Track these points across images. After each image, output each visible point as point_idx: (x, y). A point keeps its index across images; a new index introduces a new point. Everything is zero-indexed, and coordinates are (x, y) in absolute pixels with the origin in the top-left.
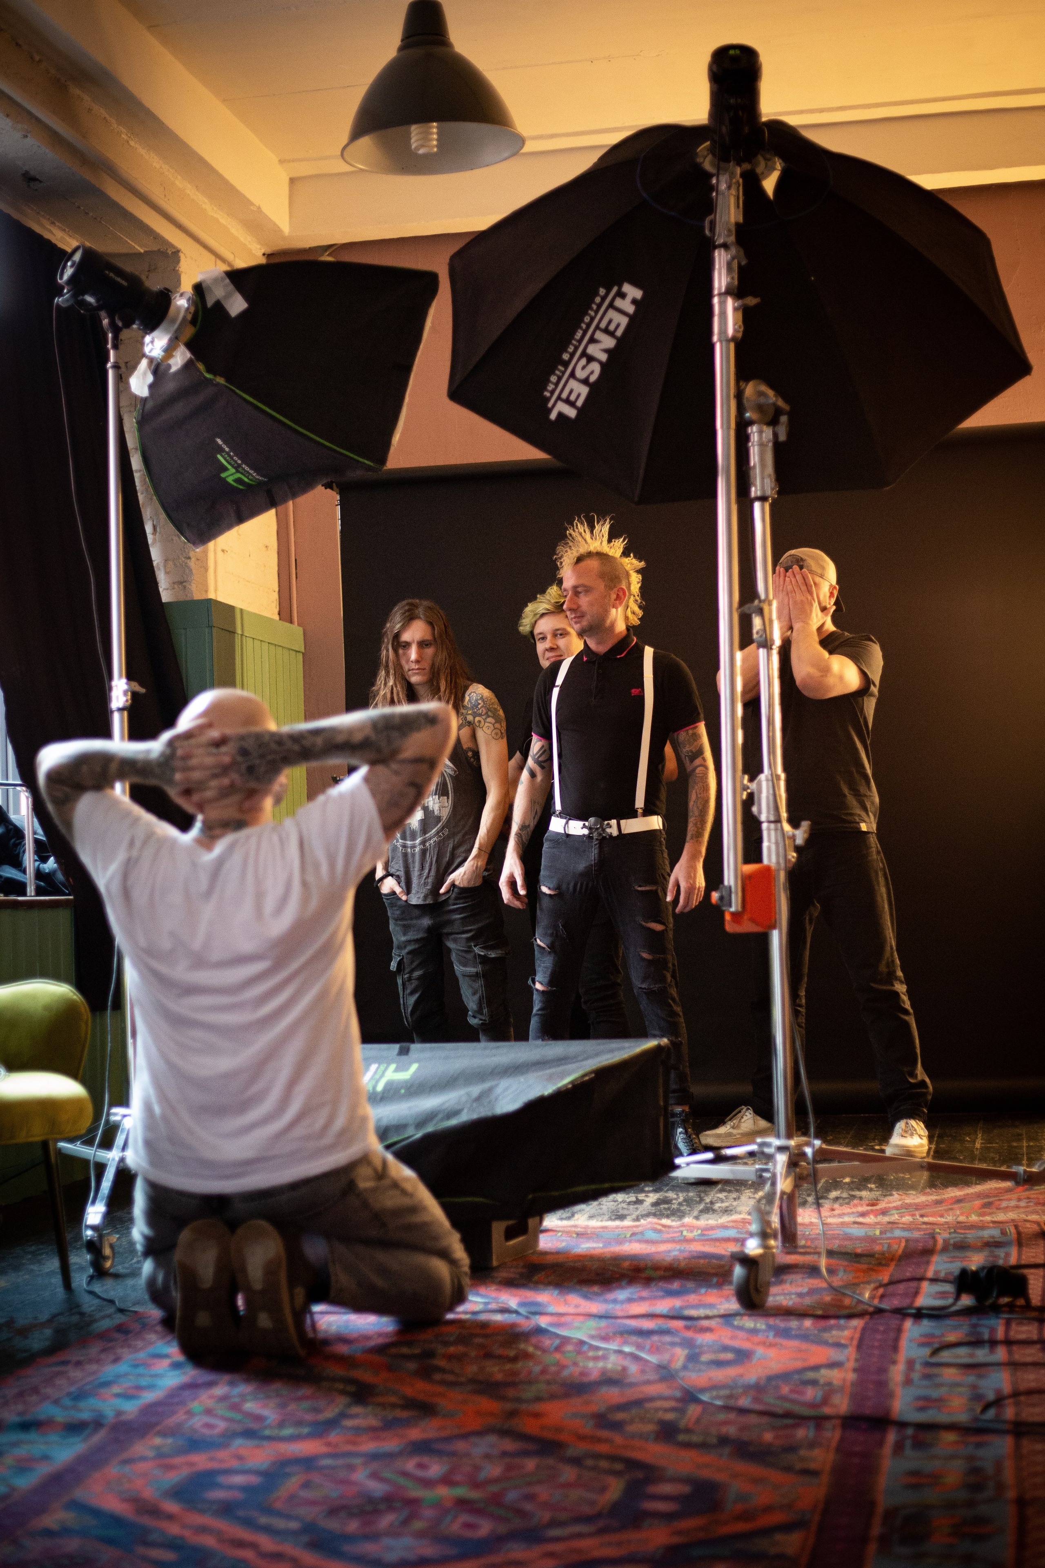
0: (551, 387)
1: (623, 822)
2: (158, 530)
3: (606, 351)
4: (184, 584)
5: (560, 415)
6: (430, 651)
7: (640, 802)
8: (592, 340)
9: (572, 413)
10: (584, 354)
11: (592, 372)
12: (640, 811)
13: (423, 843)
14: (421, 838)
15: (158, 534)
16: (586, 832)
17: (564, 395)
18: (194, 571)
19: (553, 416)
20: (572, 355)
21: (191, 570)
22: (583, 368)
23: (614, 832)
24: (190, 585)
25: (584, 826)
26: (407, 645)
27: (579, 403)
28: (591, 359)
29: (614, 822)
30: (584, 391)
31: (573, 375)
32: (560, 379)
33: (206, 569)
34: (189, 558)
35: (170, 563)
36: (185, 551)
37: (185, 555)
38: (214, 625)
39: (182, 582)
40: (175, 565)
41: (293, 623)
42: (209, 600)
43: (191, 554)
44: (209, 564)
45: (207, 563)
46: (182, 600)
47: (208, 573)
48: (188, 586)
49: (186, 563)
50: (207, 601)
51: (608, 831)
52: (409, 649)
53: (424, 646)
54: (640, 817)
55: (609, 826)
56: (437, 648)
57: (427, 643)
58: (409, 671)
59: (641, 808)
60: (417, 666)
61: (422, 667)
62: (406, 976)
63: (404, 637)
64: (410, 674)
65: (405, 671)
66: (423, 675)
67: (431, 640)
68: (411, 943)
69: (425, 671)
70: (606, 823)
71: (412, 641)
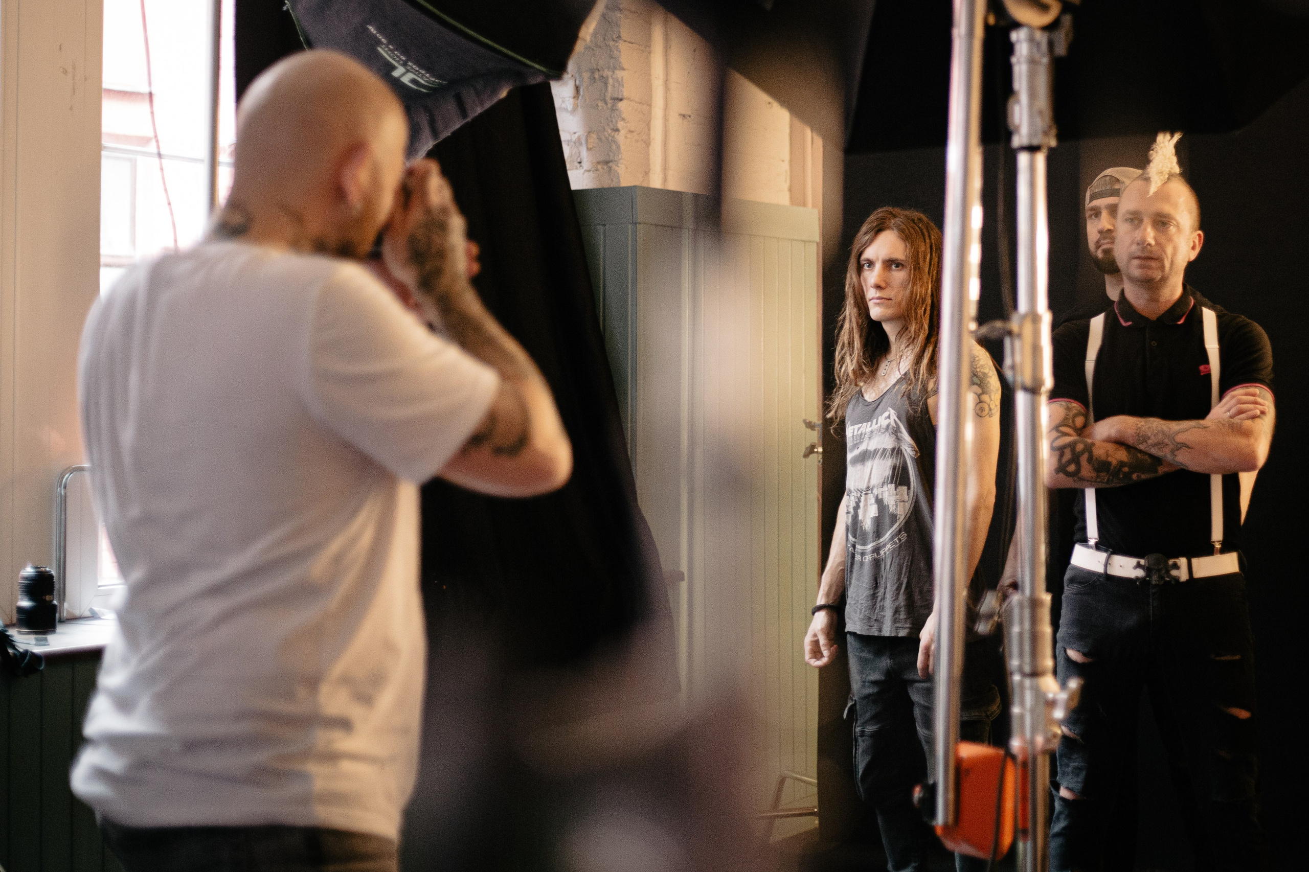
1: (1195, 561)
2: (581, 92)
4: (610, 164)
6: (899, 276)
7: (1217, 534)
12: (1218, 546)
13: (877, 550)
14: (874, 544)
15: (580, 98)
16: (1140, 573)
18: (622, 148)
21: (618, 147)
23: (1183, 575)
24: (617, 166)
25: (1138, 566)
26: (871, 263)
29: (1183, 561)
33: (647, 144)
34: (617, 130)
35: (594, 136)
36: (612, 121)
37: (612, 127)
38: (639, 221)
39: (606, 163)
40: (600, 139)
41: (804, 204)
42: (635, 187)
43: (620, 125)
44: (652, 136)
45: (649, 134)
46: (605, 186)
47: (650, 148)
48: (614, 167)
49: (613, 137)
50: (631, 190)
51: (1174, 573)
52: (872, 270)
53: (893, 267)
54: (1216, 554)
55: (1176, 566)
56: (910, 272)
57: (898, 264)
58: (870, 300)
59: (1218, 542)
60: (878, 295)
61: (885, 296)
62: (858, 729)
63: (869, 253)
64: (871, 304)
65: (867, 300)
66: (888, 307)
67: (903, 260)
68: (867, 684)
69: (890, 301)
70: (1171, 562)
71: (878, 259)
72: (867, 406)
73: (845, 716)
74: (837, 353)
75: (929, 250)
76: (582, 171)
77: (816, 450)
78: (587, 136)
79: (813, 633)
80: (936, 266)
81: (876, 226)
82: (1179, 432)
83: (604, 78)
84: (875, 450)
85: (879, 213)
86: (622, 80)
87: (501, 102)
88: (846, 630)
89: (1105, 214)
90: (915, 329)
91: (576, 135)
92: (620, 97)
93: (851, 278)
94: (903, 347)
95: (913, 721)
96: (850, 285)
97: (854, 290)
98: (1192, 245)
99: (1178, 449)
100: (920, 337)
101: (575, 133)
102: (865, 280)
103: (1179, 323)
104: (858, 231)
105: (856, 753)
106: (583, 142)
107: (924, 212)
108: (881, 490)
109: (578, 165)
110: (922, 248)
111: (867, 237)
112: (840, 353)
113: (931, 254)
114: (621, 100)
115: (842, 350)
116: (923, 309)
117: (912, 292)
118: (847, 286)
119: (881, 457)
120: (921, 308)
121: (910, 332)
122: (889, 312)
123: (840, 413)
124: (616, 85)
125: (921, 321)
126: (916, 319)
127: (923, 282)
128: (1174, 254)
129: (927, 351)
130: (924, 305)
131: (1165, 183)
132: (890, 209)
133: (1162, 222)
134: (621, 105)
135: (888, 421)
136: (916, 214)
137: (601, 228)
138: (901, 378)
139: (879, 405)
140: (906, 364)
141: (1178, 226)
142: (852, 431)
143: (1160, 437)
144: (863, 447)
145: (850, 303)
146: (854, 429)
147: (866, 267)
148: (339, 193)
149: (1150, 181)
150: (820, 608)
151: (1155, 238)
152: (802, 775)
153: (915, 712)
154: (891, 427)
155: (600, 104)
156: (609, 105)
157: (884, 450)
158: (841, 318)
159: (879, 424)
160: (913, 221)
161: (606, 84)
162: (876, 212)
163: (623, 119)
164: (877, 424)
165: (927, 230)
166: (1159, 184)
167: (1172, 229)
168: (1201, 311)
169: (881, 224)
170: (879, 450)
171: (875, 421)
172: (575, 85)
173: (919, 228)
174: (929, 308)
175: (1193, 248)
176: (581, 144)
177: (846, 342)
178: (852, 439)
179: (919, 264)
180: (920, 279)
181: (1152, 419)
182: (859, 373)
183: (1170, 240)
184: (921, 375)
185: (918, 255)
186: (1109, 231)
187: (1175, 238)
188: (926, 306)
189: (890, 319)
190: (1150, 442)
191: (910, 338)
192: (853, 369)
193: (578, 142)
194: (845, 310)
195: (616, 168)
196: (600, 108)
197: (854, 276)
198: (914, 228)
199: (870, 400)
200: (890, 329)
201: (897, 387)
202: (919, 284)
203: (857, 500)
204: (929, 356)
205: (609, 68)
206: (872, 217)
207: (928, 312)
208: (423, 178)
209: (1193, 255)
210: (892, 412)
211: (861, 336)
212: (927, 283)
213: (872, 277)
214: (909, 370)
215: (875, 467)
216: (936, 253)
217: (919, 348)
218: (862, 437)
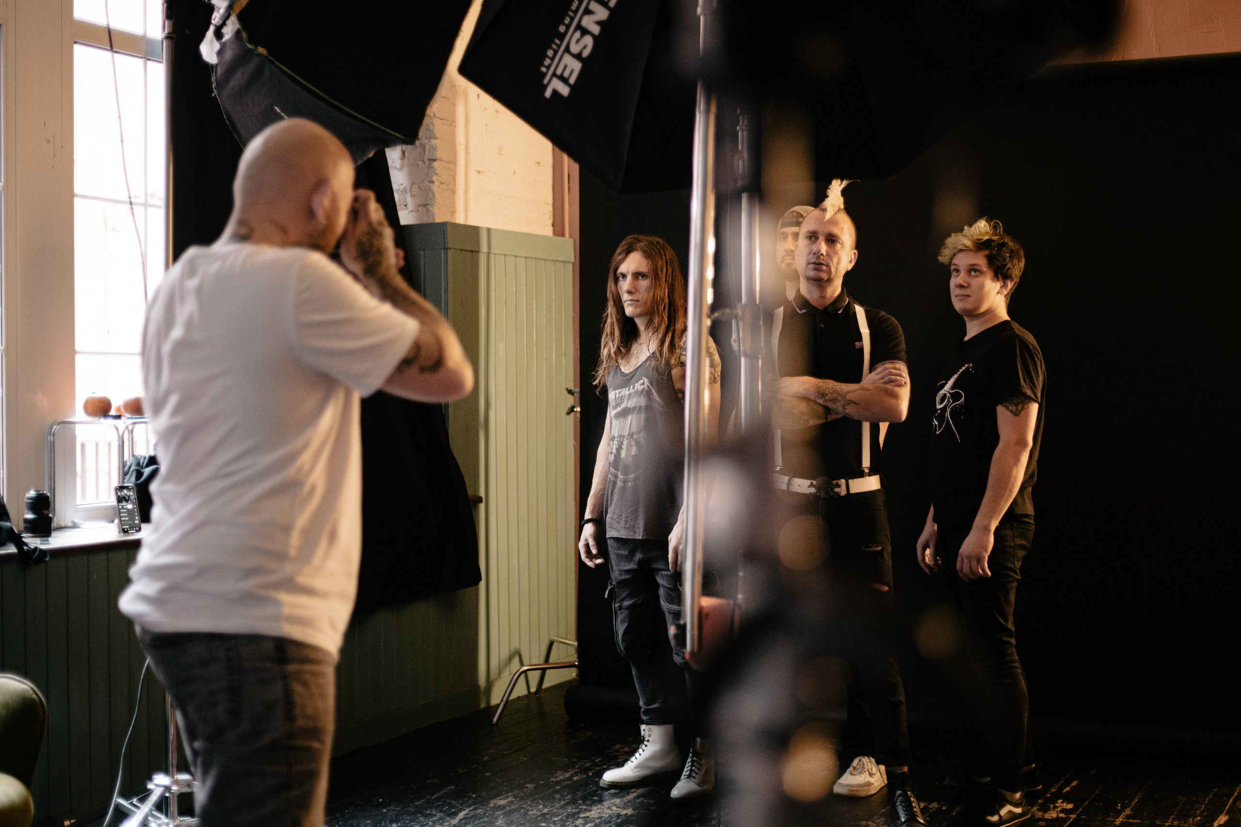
0: (547, 62)
1: (851, 482)
2: (406, 155)
3: (599, 23)
4: (428, 207)
5: (555, 92)
6: (644, 284)
7: (866, 462)
8: (588, 12)
9: (564, 90)
10: (579, 27)
11: (585, 47)
12: (867, 471)
13: (636, 478)
14: (635, 474)
15: (406, 159)
17: (559, 72)
18: (436, 195)
19: (548, 94)
20: (568, 27)
21: (433, 194)
22: (578, 41)
23: (843, 492)
24: (433, 208)
25: (812, 485)
26: (624, 276)
27: (572, 81)
28: (585, 32)
29: (843, 481)
30: (576, 66)
31: (567, 50)
32: (556, 52)
33: (454, 192)
34: (433, 182)
35: (416, 186)
36: (429, 176)
37: (428, 179)
38: (449, 247)
39: (425, 205)
40: (420, 189)
41: (563, 235)
42: (446, 223)
43: (435, 178)
44: (457, 186)
45: (455, 185)
46: (424, 222)
47: (456, 195)
48: (431, 209)
49: (430, 187)
50: (444, 224)
51: (837, 490)
52: (625, 280)
53: (640, 277)
54: (866, 476)
55: (838, 486)
56: (652, 281)
57: (644, 276)
58: (625, 302)
59: (867, 468)
60: (630, 298)
61: (635, 299)
62: (617, 605)
63: (623, 268)
64: (625, 305)
65: (623, 301)
66: (636, 307)
67: (647, 273)
68: (623, 573)
69: (638, 303)
70: (834, 482)
71: (628, 272)
72: (626, 376)
73: (606, 596)
74: (603, 340)
75: (665, 264)
76: (408, 211)
77: (575, 410)
78: (411, 186)
79: (584, 539)
80: (670, 276)
81: (626, 249)
82: (849, 392)
83: (423, 145)
84: (633, 407)
85: (629, 239)
86: (436, 146)
87: (369, 160)
88: (607, 536)
89: (790, 239)
90: (658, 322)
91: (403, 186)
92: (434, 158)
93: (611, 287)
94: (650, 334)
95: (658, 597)
96: (610, 291)
97: (613, 295)
98: (850, 259)
99: (848, 404)
100: (662, 327)
101: (402, 184)
102: (620, 287)
103: (840, 312)
104: (614, 251)
105: (616, 622)
106: (408, 191)
107: (661, 237)
108: (639, 435)
109: (405, 208)
110: (660, 263)
111: (620, 257)
112: (604, 340)
113: (667, 268)
114: (435, 160)
115: (606, 337)
116: (663, 307)
117: (654, 295)
118: (608, 292)
119: (638, 411)
120: (662, 305)
121: (655, 323)
122: (638, 310)
123: (602, 381)
124: (432, 150)
125: (662, 315)
126: (658, 314)
127: (662, 288)
128: (838, 263)
129: (667, 336)
130: (663, 305)
131: (836, 213)
132: (636, 236)
133: (832, 240)
134: (435, 164)
135: (642, 387)
136: (655, 239)
137: (422, 253)
138: (650, 356)
139: (633, 376)
140: (653, 346)
141: (842, 244)
142: (615, 394)
143: (835, 395)
144: (623, 406)
145: (611, 304)
146: (616, 394)
147: (621, 278)
148: (311, 214)
149: (827, 210)
150: (588, 521)
151: (827, 252)
152: (563, 638)
153: (659, 590)
154: (645, 390)
155: (420, 163)
156: (427, 165)
157: (641, 407)
158: (605, 315)
159: (636, 389)
160: (653, 244)
161: (424, 149)
162: (626, 239)
163: (437, 174)
164: (633, 388)
165: (664, 250)
166: (832, 213)
167: (839, 246)
168: (854, 307)
169: (630, 247)
170: (636, 407)
171: (632, 387)
172: (402, 150)
173: (657, 248)
174: (667, 306)
175: (851, 262)
176: (406, 192)
177: (609, 332)
178: (614, 400)
179: (658, 275)
180: (659, 286)
181: (828, 381)
182: (618, 352)
183: (836, 253)
184: (664, 354)
185: (657, 268)
186: (792, 251)
187: (840, 252)
188: (665, 304)
189: (640, 315)
190: (827, 398)
191: (654, 328)
192: (615, 351)
193: (404, 191)
194: (608, 309)
195: (432, 209)
196: (420, 166)
197: (612, 285)
198: (653, 249)
199: (627, 372)
200: (641, 323)
201: (648, 363)
202: (658, 289)
203: (619, 443)
204: (669, 340)
205: (426, 138)
206: (624, 243)
207: (667, 309)
208: (365, 202)
209: (850, 267)
210: (646, 380)
211: (619, 328)
212: (665, 288)
213: (625, 285)
214: (655, 350)
215: (634, 419)
216: (670, 266)
217: (661, 335)
218: (623, 398)
